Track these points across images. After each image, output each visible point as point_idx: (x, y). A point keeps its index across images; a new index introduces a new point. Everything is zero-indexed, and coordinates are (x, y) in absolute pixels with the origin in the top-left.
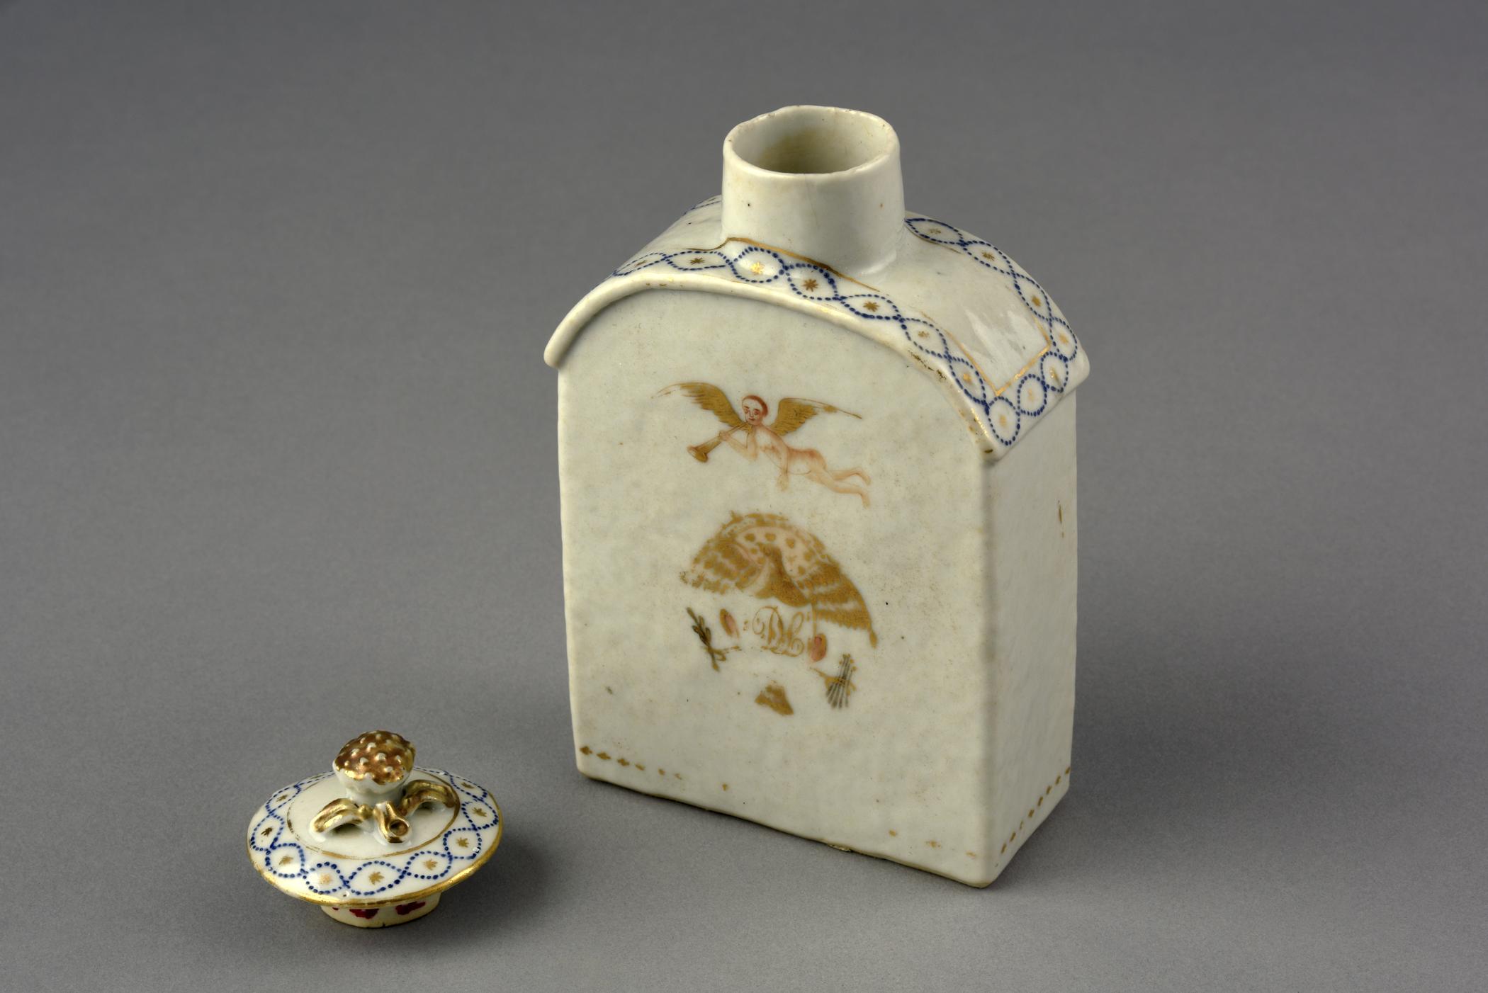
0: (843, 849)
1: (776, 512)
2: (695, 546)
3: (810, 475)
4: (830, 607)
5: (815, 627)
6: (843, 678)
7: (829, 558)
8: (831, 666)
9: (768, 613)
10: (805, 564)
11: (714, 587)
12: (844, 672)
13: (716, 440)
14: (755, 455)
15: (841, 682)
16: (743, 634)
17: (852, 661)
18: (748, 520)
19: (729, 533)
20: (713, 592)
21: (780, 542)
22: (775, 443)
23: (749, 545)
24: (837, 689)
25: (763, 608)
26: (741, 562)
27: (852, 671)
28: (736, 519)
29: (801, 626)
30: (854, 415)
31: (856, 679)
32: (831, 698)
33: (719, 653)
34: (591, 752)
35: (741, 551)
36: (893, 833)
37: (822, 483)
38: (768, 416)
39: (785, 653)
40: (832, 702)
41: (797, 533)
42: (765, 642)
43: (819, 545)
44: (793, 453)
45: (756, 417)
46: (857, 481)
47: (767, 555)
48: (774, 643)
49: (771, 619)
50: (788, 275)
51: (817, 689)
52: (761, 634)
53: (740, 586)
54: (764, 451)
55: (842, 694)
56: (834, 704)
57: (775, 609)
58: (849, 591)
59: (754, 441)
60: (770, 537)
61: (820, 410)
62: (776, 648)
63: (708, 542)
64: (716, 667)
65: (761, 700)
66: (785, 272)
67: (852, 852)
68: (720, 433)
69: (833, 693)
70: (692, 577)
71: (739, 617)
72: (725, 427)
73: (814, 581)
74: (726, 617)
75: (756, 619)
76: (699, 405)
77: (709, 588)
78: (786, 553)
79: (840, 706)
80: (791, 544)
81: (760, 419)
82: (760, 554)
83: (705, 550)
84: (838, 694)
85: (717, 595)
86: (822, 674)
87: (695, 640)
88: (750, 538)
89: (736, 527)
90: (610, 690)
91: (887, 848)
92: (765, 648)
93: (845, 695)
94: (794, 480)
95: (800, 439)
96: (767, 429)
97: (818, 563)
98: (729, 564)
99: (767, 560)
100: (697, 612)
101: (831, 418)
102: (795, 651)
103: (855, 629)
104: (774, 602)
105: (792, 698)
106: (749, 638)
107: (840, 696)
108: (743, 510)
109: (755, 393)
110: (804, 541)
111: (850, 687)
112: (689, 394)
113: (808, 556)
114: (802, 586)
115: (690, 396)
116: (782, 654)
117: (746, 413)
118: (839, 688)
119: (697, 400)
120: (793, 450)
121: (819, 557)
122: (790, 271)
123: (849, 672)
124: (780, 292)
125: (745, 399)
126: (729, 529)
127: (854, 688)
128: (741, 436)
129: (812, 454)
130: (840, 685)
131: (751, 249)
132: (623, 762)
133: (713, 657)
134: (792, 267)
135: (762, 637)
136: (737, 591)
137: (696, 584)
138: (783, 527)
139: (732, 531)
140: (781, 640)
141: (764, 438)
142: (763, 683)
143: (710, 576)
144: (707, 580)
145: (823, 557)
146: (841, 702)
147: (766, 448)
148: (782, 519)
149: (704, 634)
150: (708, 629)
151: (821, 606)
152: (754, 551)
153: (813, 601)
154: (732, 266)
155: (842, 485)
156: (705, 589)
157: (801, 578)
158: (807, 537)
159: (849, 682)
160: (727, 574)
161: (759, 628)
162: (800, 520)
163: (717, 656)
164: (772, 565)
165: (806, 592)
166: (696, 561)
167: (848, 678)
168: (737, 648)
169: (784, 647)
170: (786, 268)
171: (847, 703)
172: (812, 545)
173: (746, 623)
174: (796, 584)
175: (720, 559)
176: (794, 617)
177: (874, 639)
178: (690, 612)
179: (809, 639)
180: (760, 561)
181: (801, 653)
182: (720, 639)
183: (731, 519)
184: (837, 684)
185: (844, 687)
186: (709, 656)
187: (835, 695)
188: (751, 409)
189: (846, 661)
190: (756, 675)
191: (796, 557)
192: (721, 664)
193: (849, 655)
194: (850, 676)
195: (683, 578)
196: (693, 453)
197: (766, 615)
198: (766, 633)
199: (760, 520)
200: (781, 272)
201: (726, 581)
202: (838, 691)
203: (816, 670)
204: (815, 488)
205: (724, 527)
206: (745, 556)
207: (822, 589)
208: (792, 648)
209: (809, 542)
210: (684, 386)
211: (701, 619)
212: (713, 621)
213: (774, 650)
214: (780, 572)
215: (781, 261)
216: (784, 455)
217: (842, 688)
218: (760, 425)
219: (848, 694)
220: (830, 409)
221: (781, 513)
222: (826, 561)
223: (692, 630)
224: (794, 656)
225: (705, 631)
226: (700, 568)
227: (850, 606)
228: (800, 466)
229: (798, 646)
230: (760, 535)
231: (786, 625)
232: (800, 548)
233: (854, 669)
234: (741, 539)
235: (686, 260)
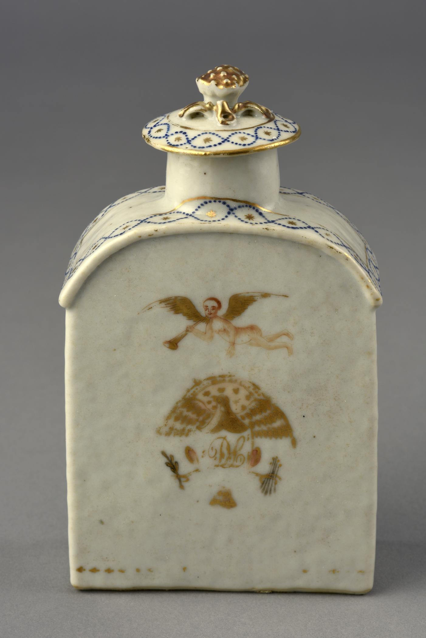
0: (267, 592)
1: (225, 372)
2: (166, 409)
3: (250, 343)
4: (264, 428)
5: (253, 444)
6: (272, 473)
7: (263, 394)
8: (264, 467)
9: (219, 442)
10: (246, 403)
11: (183, 433)
12: (273, 470)
13: (184, 333)
14: (212, 337)
15: (271, 476)
16: (202, 460)
17: (279, 461)
18: (205, 383)
19: (192, 394)
20: (180, 436)
21: (229, 392)
22: (226, 326)
23: (206, 399)
24: (268, 481)
25: (216, 439)
26: (199, 411)
27: (278, 467)
28: (197, 383)
29: (243, 445)
30: (283, 296)
31: (281, 473)
32: (264, 489)
33: (185, 476)
34: (84, 570)
35: (200, 404)
36: (305, 571)
37: (258, 345)
38: (221, 309)
39: (232, 466)
40: (264, 492)
41: (241, 384)
42: (217, 462)
43: (256, 387)
44: (238, 330)
45: (213, 312)
46: (284, 339)
47: (219, 403)
48: (223, 461)
49: (222, 446)
50: (234, 214)
51: (254, 484)
52: (215, 457)
53: (199, 428)
54: (218, 333)
55: (272, 485)
56: (266, 493)
57: (224, 438)
58: (279, 414)
59: (211, 328)
60: (222, 390)
61: (258, 297)
62: (225, 464)
63: (177, 403)
64: (182, 487)
65: (214, 502)
66: (231, 212)
67: (273, 592)
68: (187, 328)
69: (265, 485)
70: (166, 429)
71: (198, 450)
72: (190, 323)
73: (253, 412)
74: (189, 453)
75: (211, 448)
76: (173, 312)
77: (177, 434)
78: (232, 397)
79: (270, 493)
80: (236, 391)
81: (216, 313)
82: (214, 404)
83: (174, 410)
84: (268, 486)
85: (183, 438)
86: (257, 474)
87: (168, 472)
88: (207, 394)
89: (197, 389)
90: (102, 522)
91: (301, 583)
92: (217, 466)
93: (273, 485)
94: (238, 348)
95: (243, 321)
96: (220, 318)
97: (256, 400)
98: (191, 415)
99: (219, 406)
100: (169, 453)
101: (267, 302)
102: (238, 463)
103: (281, 438)
104: (224, 433)
105: (236, 496)
106: (205, 462)
107: (270, 486)
108: (202, 376)
109: (213, 296)
110: (245, 387)
111: (277, 479)
112: (165, 306)
113: (248, 398)
114: (243, 418)
115: (167, 307)
116: (230, 467)
117: (206, 310)
118: (270, 481)
119: (171, 308)
120: (239, 328)
121: (256, 396)
122: (235, 211)
123: (277, 468)
124: (232, 223)
125: (205, 301)
126: (192, 392)
127: (280, 479)
128: (202, 327)
129: (252, 328)
130: (270, 479)
131: (206, 203)
132: (109, 571)
133: (180, 481)
134: (235, 208)
135: (215, 459)
136: (198, 432)
137: (168, 434)
138: (231, 381)
139: (194, 392)
140: (229, 458)
141: (218, 325)
142: (215, 490)
143: (178, 426)
144: (176, 429)
145: (259, 395)
146: (271, 490)
147: (220, 331)
148: (230, 376)
149: (173, 466)
150: (176, 463)
151: (257, 428)
152: (209, 402)
153: (252, 425)
154: (193, 217)
155: (272, 344)
156: (174, 435)
157: (243, 413)
158: (247, 385)
159: (276, 476)
160: (189, 422)
161: (213, 454)
162: (244, 374)
163: (183, 479)
164: (223, 409)
165: (247, 422)
166: (168, 418)
167: (275, 473)
168: (197, 470)
169: (230, 462)
170: (232, 210)
171: (275, 490)
172: (251, 389)
173: (203, 452)
174: (240, 418)
175: (186, 413)
176: (238, 440)
177: (294, 443)
178: (164, 454)
179: (249, 453)
180: (215, 407)
181: (243, 463)
182: (185, 467)
183: (193, 384)
184: (268, 479)
185: (273, 479)
186: (177, 481)
187: (267, 486)
188: (210, 307)
189: (275, 462)
190: (210, 486)
191: (240, 399)
192: (186, 484)
193: (277, 457)
194: (278, 471)
195: (159, 432)
196: (167, 345)
197: (217, 444)
198: (218, 456)
199: (213, 380)
200: (229, 213)
201: (189, 427)
202: (269, 484)
203: (253, 473)
204: (254, 350)
205: (188, 391)
206: (203, 407)
207: (258, 417)
208: (237, 462)
209: (249, 387)
210: (161, 302)
211: (172, 457)
212: (180, 456)
213: (223, 466)
214: (228, 412)
215: (228, 206)
216: (232, 333)
217: (271, 480)
218: (216, 316)
219: (276, 484)
220: (265, 295)
221: (229, 373)
222: (262, 397)
223: (165, 465)
224: (238, 466)
225: (174, 464)
226: (171, 422)
227: (278, 423)
228: (244, 337)
229: (241, 459)
230: (214, 391)
231: (232, 447)
232: (243, 393)
233: (281, 465)
234: (200, 396)
235: (158, 219)
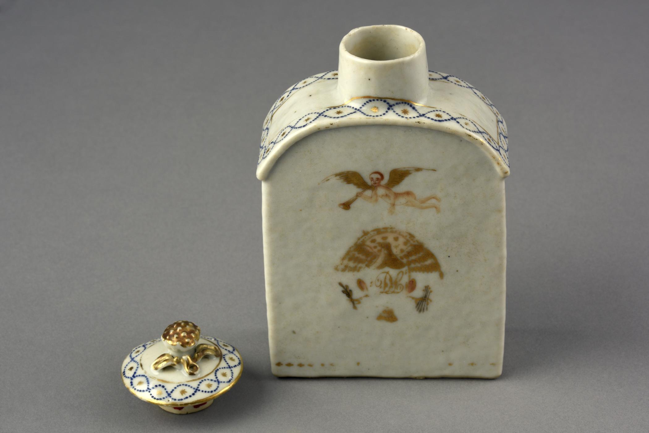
0: (421, 378)
1: (387, 225)
2: (342, 252)
3: (407, 204)
4: (418, 265)
5: (410, 276)
6: (425, 297)
7: (417, 241)
8: (418, 293)
9: (384, 275)
10: (404, 247)
11: (354, 269)
12: (426, 294)
13: (355, 197)
14: (376, 200)
15: (424, 299)
16: (370, 289)
17: (430, 288)
18: (372, 233)
19: (362, 241)
20: (353, 272)
21: (390, 240)
22: (388, 192)
23: (372, 245)
25: (381, 274)
26: (367, 254)
27: (430, 293)
28: (365, 233)
29: (402, 277)
30: (432, 170)
31: (432, 296)
32: (418, 309)
33: (357, 300)
34: (282, 365)
35: (368, 249)
36: (450, 365)
37: (413, 206)
38: (384, 180)
39: (393, 292)
40: (419, 310)
41: (400, 234)
42: (382, 290)
43: (412, 236)
44: (397, 195)
45: (377, 182)
46: (433, 201)
47: (383, 247)
48: (387, 289)
49: (385, 278)
50: (392, 109)
51: (411, 305)
52: (380, 286)
53: (368, 266)
54: (381, 197)
55: (424, 305)
56: (420, 311)
57: (388, 273)
58: (429, 255)
59: (376, 194)
60: (385, 238)
61: (413, 171)
62: (388, 291)
63: (350, 248)
64: (355, 307)
65: (380, 318)
66: (391, 108)
67: (426, 378)
68: (357, 194)
69: (420, 305)
70: (342, 267)
71: (367, 281)
72: (359, 190)
73: (409, 254)
74: (361, 284)
75: (377, 280)
76: (345, 183)
77: (351, 270)
78: (393, 244)
79: (423, 311)
80: (396, 239)
81: (380, 182)
82: (379, 248)
83: (348, 253)
84: (422, 306)
85: (355, 273)
86: (413, 298)
87: (344, 297)
88: (373, 241)
89: (365, 238)
90: (294, 332)
91: (447, 372)
92: (382, 292)
93: (426, 305)
94: (397, 208)
95: (401, 187)
96: (383, 186)
97: (411, 245)
98: (361, 256)
99: (383, 250)
100: (344, 283)
101: (419, 174)
102: (399, 290)
103: (431, 272)
104: (387, 269)
105: (397, 313)
106: (373, 290)
108: (369, 228)
109: (377, 171)
110: (403, 236)
111: (429, 301)
112: (340, 178)
113: (405, 244)
114: (402, 258)
115: (341, 179)
116: (392, 293)
117: (371, 181)
118: (423, 303)
119: (344, 180)
121: (412, 242)
122: (393, 107)
123: (428, 294)
124: (391, 117)
125: (371, 174)
126: (361, 240)
127: (431, 301)
128: (368, 193)
129: (408, 193)
130: (423, 301)
131: (370, 101)
132: (301, 365)
133: (353, 303)
134: (394, 105)
135: (380, 288)
136: (367, 269)
137: (344, 270)
138: (392, 232)
139: (363, 240)
140: (391, 287)
141: (381, 191)
142: (380, 309)
143: (351, 264)
144: (350, 267)
145: (414, 242)
146: (424, 309)
147: (383, 196)
148: (391, 228)
149: (348, 293)
150: (350, 291)
151: (413, 265)
152: (375, 247)
153: (409, 263)
154: (360, 111)
155: (424, 205)
156: (349, 271)
157: (402, 255)
158: (405, 234)
159: (428, 298)
160: (360, 261)
161: (378, 284)
162: (402, 227)
163: (356, 302)
164: (386, 252)
165: (405, 261)
166: (343, 259)
167: (427, 297)
168: (367, 296)
169: (393, 289)
170: (391, 106)
171: (427, 309)
172: (408, 237)
173: (371, 283)
174: (399, 258)
175: (357, 255)
176: (398, 274)
177: (442, 275)
178: (341, 284)
179: (406, 283)
180: (380, 251)
181: (402, 290)
182: (357, 293)
183: (363, 234)
184: (421, 301)
185: (425, 302)
186: (351, 303)
188: (375, 179)
189: (427, 289)
190: (377, 307)
191: (399, 245)
192: (358, 306)
193: (428, 286)
194: (429, 295)
195: (336, 269)
196: (342, 206)
197: (382, 277)
198: (383, 285)
199: (378, 231)
200: (389, 109)
201: (360, 265)
202: (422, 304)
203: (410, 297)
205: (359, 239)
206: (371, 250)
207: (413, 258)
208: (397, 289)
209: (406, 236)
210: (336, 175)
211: (347, 286)
212: (353, 286)
213: (387, 293)
214: (390, 254)
215: (388, 103)
216: (392, 197)
218: (379, 185)
219: (428, 304)
220: (418, 170)
221: (391, 226)
222: (416, 243)
223: (342, 292)
224: (398, 293)
225: (349, 292)
226: (346, 262)
227: (429, 262)
228: (402, 200)
229: (400, 287)
230: (379, 239)
231: (394, 279)
232: (401, 240)
233: (431, 292)
234: (368, 243)
235: (332, 113)
